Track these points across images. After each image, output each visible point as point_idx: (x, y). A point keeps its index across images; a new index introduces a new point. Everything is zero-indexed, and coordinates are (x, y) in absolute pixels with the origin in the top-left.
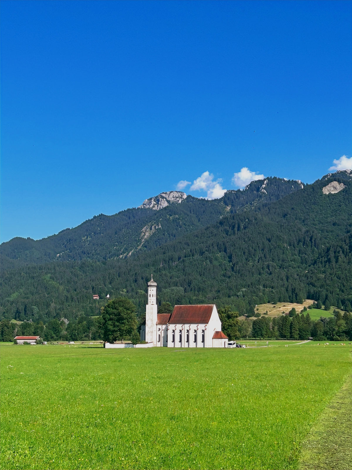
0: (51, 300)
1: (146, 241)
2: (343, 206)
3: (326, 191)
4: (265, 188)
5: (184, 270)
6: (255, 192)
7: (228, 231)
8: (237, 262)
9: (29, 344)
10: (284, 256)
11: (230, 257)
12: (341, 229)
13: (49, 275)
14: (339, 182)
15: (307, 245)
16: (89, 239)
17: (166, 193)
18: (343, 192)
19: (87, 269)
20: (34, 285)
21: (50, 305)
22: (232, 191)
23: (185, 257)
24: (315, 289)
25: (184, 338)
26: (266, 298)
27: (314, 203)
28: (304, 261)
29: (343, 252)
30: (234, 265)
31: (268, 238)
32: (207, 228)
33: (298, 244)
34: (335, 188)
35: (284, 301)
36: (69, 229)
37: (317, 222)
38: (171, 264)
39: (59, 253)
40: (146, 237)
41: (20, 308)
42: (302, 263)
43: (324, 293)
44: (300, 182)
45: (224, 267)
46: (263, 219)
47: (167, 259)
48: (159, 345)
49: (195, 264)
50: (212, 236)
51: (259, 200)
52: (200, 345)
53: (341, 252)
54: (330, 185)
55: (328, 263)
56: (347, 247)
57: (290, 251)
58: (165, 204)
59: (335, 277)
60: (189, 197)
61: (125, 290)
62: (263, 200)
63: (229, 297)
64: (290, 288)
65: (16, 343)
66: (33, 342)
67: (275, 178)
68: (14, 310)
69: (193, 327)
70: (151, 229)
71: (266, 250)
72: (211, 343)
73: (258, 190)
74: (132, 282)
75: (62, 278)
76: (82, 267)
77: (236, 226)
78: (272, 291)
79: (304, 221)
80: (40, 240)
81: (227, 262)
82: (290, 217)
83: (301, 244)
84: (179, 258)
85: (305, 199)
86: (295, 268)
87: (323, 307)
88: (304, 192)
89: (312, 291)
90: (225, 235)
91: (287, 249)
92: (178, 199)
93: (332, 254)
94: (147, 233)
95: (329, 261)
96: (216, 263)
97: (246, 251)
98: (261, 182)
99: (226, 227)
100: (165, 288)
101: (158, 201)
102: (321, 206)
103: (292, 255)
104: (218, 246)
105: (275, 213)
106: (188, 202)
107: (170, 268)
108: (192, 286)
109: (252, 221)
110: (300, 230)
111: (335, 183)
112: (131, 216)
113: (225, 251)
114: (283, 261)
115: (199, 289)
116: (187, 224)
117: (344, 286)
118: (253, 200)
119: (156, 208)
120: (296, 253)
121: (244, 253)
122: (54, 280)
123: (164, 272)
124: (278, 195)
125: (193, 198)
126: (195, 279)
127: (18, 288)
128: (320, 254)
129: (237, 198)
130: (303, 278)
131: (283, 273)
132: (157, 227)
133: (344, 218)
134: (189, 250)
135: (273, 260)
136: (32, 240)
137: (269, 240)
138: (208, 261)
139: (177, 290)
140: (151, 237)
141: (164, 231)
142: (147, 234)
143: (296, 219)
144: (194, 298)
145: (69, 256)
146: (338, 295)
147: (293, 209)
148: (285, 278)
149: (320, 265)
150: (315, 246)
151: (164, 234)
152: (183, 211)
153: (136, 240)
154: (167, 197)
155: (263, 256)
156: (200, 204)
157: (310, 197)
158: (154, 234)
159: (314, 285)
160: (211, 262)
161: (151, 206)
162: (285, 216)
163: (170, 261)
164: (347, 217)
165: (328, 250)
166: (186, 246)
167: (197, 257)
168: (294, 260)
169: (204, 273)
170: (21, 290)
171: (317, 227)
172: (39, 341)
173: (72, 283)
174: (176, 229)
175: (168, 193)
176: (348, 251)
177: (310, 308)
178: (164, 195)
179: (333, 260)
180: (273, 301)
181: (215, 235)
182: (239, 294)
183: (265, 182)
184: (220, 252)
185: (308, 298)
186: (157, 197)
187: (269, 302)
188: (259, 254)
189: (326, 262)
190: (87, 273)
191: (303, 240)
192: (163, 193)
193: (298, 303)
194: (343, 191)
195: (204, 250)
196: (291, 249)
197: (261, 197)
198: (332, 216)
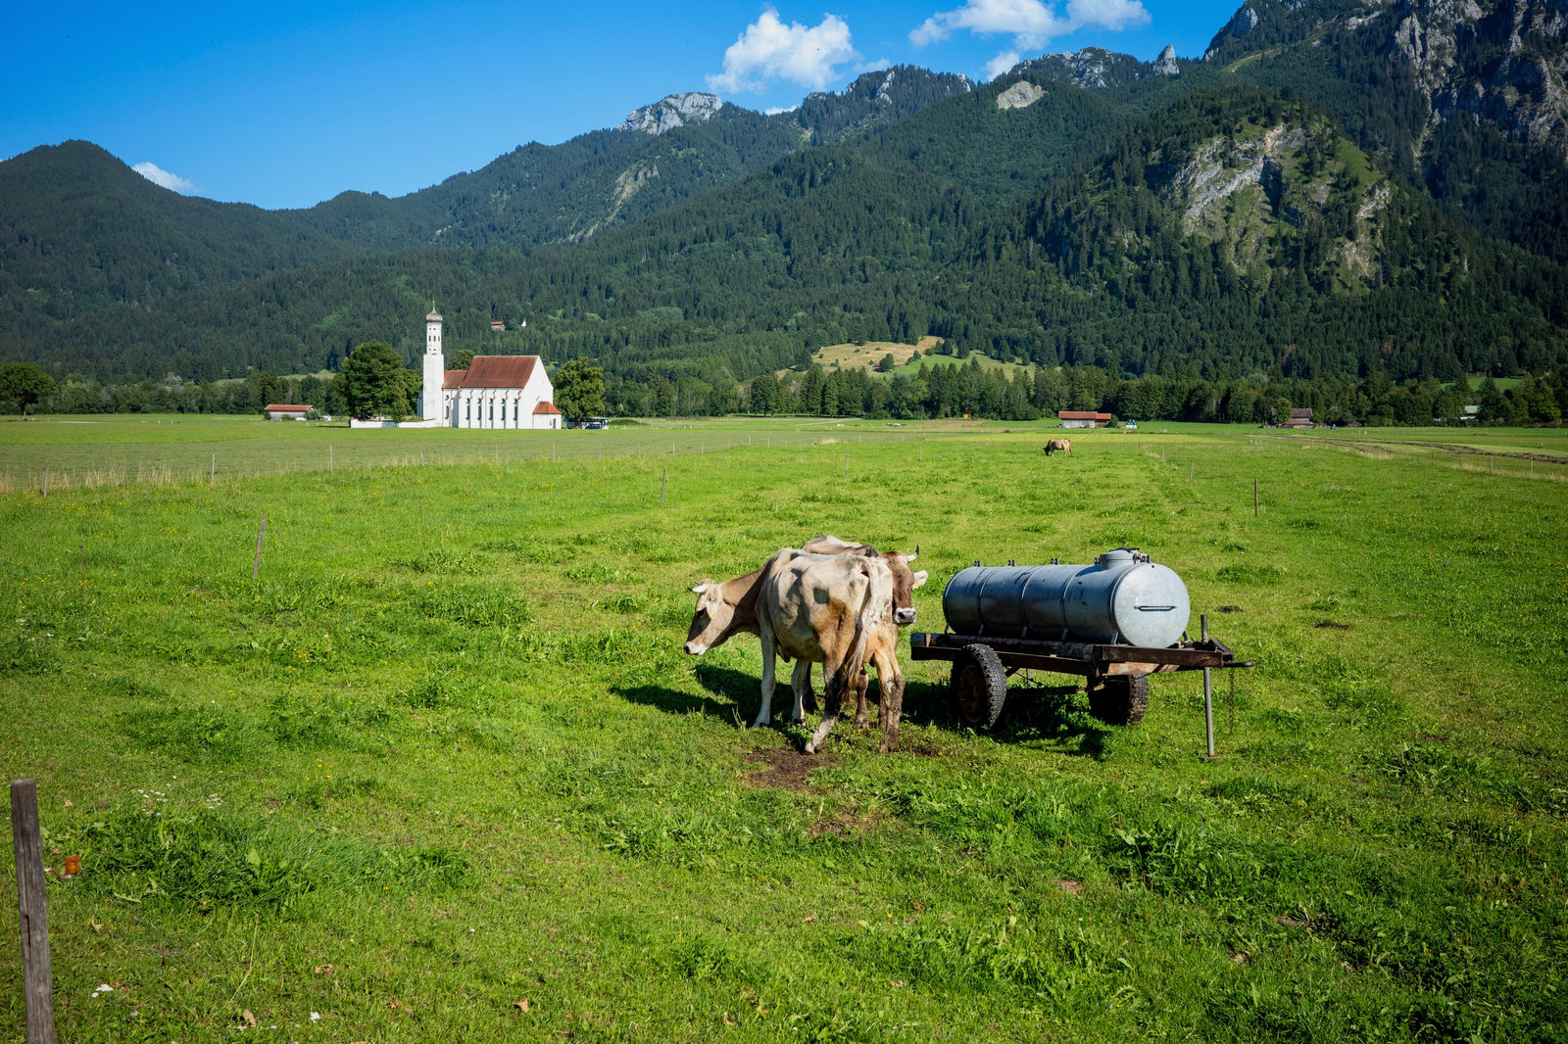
0: (403, 332)
1: (625, 205)
2: (1036, 136)
3: (1004, 101)
4: (887, 91)
5: (688, 271)
6: (867, 99)
7: (790, 188)
8: (800, 255)
9: (293, 419)
10: (899, 244)
11: (787, 245)
12: (1026, 187)
13: (404, 278)
14: (1033, 82)
15: (947, 221)
16: (505, 197)
17: (677, 97)
18: (1040, 105)
19: (489, 264)
20: (371, 299)
21: (400, 340)
22: (820, 94)
23: (695, 242)
24: (946, 314)
25: (486, 413)
26: (844, 333)
27: (978, 129)
28: (938, 255)
29: (1012, 238)
30: (793, 262)
31: (868, 204)
32: (749, 180)
33: (929, 219)
34: (1024, 96)
35: (881, 340)
36: (465, 174)
37: (978, 171)
38: (662, 256)
39: (442, 227)
40: (624, 195)
41: (337, 347)
42: (933, 259)
43: (962, 322)
44: (964, 78)
45: (772, 267)
46: (864, 161)
47: (657, 247)
48: (447, 424)
49: (714, 260)
50: (756, 197)
51: (873, 117)
52: (510, 424)
53: (1008, 237)
54: (1012, 89)
55: (980, 260)
56: (1021, 227)
57: (912, 234)
58: (673, 121)
59: (990, 290)
60: (727, 106)
61: (560, 312)
62: (883, 118)
63: (770, 329)
64: (895, 314)
65: (268, 418)
66: (300, 418)
67: (911, 67)
68: (325, 351)
69: (500, 393)
70: (636, 178)
71: (862, 230)
72: (529, 421)
73: (873, 94)
74: (577, 294)
75: (431, 284)
76: (478, 260)
77: (808, 176)
78: (858, 319)
79: (952, 168)
80: (402, 198)
81: (781, 255)
82: (925, 158)
83: (936, 218)
84: (682, 246)
85: (959, 119)
86: (918, 269)
87: (955, 351)
88: (958, 103)
89: (939, 319)
90: (783, 196)
91: (905, 228)
92: (703, 111)
93: (990, 241)
94: (627, 187)
95: (983, 256)
96: (756, 257)
97: (821, 232)
98: (880, 76)
99: (786, 179)
100: (644, 308)
101: (660, 113)
102: (990, 135)
103: (916, 242)
104: (764, 220)
105: (893, 149)
106: (724, 117)
107: (660, 266)
108: (700, 305)
109: (839, 166)
110: (937, 190)
111: (1024, 86)
112: (600, 147)
113: (779, 231)
114: (895, 254)
115: (715, 314)
116: (715, 168)
117: (1003, 309)
118: (861, 118)
119: (653, 130)
120: (925, 236)
121: (817, 236)
122: (413, 287)
123: (646, 275)
124: (916, 106)
125: (736, 109)
126: (707, 290)
127: (337, 303)
128: (969, 241)
129: (828, 111)
130: (929, 292)
131: (892, 279)
132: (649, 175)
133: (1034, 162)
134: (704, 228)
135: (874, 253)
136: (384, 197)
137: (870, 209)
138: (741, 252)
139: (669, 314)
140: (635, 197)
141: (664, 184)
142: (628, 189)
143: (936, 162)
144: (698, 330)
145: (460, 234)
146: (989, 326)
147: (930, 140)
148: (890, 291)
149: (965, 264)
150: (964, 223)
151: (663, 191)
152: (708, 140)
153: (603, 203)
154: (679, 105)
155: (854, 243)
156: (746, 123)
157: (970, 115)
158: (643, 190)
159: (945, 308)
160: (747, 255)
161: (644, 125)
162: (913, 156)
163: (663, 251)
164: (1041, 161)
165: (985, 231)
166: (699, 219)
167: (719, 243)
168: (918, 253)
169: (728, 278)
170: (345, 310)
171: (978, 181)
172: (312, 414)
173: (454, 294)
174: (691, 180)
175: (682, 96)
176: (1023, 235)
177: (928, 353)
178: (672, 101)
179: (991, 254)
180: (856, 338)
181: (763, 196)
182: (788, 324)
183: (889, 78)
184: (768, 232)
185: (931, 333)
186: (658, 104)
187: (849, 341)
188: (847, 239)
189: (976, 258)
190: (490, 275)
191: (940, 210)
192: (670, 96)
193: (907, 342)
194: (1039, 103)
195: (735, 229)
196: (914, 229)
197: (878, 110)
198: (1011, 158)
